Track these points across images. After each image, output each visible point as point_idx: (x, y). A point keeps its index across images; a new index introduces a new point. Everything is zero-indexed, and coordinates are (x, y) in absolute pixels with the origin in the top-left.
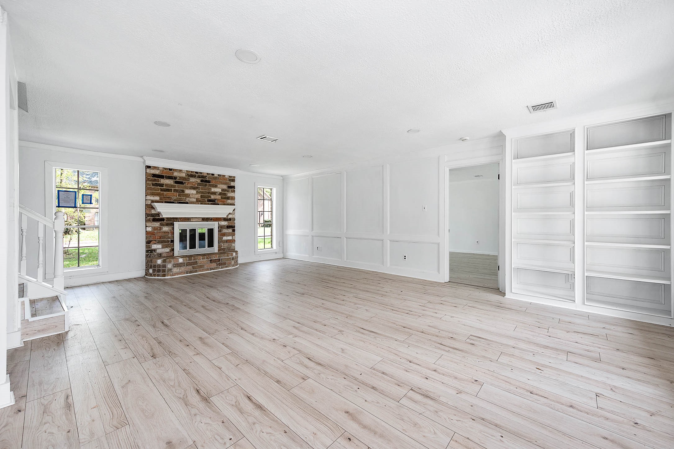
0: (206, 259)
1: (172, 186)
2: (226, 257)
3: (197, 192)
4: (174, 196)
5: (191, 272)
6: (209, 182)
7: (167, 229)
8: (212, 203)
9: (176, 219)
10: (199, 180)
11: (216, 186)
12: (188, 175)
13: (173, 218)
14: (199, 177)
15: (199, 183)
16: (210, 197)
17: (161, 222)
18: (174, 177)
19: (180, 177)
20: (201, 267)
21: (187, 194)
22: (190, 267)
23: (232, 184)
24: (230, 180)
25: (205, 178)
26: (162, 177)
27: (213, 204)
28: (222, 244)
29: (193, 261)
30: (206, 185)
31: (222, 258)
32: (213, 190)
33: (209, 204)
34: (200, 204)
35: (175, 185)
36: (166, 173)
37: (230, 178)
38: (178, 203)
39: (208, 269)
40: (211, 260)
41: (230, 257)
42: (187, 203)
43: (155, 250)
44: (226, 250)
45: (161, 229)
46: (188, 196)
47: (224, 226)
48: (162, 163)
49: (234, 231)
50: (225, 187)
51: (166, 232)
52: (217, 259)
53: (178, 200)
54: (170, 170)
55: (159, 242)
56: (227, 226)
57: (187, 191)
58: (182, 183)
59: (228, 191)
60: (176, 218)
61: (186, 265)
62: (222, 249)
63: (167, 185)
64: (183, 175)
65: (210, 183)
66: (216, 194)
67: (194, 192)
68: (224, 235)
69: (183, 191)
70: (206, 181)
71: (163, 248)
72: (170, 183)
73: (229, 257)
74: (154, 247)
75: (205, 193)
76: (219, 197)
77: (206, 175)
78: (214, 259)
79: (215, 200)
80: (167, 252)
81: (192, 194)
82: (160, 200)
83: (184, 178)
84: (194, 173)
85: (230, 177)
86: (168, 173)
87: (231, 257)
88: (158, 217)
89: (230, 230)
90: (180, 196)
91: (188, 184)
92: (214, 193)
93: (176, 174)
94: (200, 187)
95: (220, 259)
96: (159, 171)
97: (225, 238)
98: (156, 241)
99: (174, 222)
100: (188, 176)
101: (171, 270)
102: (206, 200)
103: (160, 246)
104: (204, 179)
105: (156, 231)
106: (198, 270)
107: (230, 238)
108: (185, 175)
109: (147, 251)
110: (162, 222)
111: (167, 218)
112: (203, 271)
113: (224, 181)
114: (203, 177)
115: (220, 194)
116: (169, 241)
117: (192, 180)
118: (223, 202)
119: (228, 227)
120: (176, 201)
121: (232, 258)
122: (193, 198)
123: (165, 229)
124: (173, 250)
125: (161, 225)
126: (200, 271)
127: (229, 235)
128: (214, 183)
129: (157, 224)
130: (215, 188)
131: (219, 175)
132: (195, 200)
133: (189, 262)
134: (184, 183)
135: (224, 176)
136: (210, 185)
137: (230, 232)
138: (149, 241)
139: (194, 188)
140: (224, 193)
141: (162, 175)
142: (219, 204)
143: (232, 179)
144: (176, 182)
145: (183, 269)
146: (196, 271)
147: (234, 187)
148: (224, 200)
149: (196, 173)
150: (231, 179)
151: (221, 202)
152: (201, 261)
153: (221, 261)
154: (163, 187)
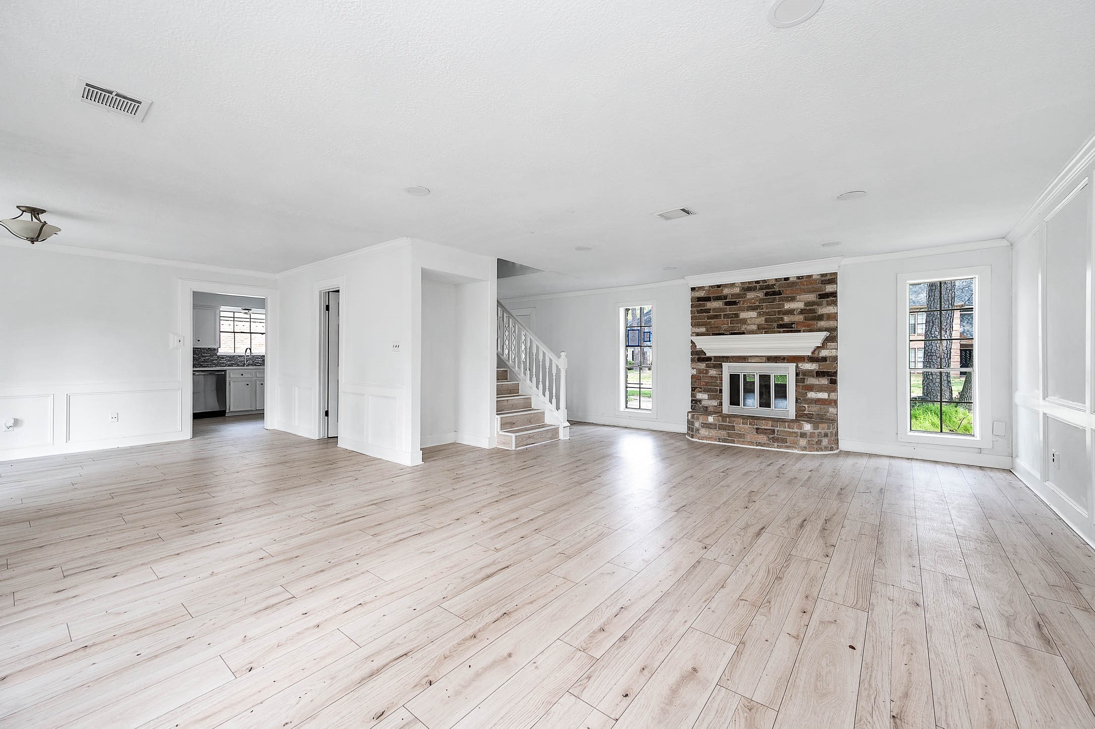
0: (749, 426)
1: (720, 310)
2: (786, 429)
3: (760, 315)
4: (725, 323)
5: (725, 440)
6: (779, 293)
7: (715, 372)
8: (785, 331)
9: (727, 359)
10: (761, 294)
11: (793, 299)
12: (743, 288)
13: (723, 357)
14: (761, 288)
15: (761, 299)
16: (782, 319)
17: (707, 362)
18: (724, 296)
19: (731, 295)
20: (741, 436)
21: (743, 320)
22: (723, 434)
23: (829, 288)
24: (822, 281)
25: (772, 289)
26: (707, 299)
27: (788, 332)
28: (806, 406)
29: (727, 424)
30: (774, 300)
31: (778, 428)
32: (788, 306)
33: (780, 332)
34: (764, 332)
35: (725, 308)
36: (713, 293)
37: (824, 278)
38: (730, 335)
39: (752, 443)
40: (757, 429)
41: (796, 430)
42: (743, 333)
43: (700, 401)
44: (814, 417)
45: (707, 372)
46: (744, 321)
47: (811, 371)
48: (708, 280)
49: (834, 382)
50: (812, 297)
51: (714, 377)
52: (769, 429)
53: (730, 329)
54: (719, 286)
55: (705, 391)
56: (817, 372)
57: (743, 315)
58: (734, 303)
59: (819, 304)
60: (727, 357)
61: (718, 428)
62: (806, 414)
63: (714, 310)
64: (737, 290)
65: (781, 295)
66: (793, 312)
67: (753, 314)
68: (811, 388)
69: (736, 316)
70: (774, 293)
71: (709, 399)
72: (718, 306)
73: (794, 431)
74: (700, 396)
75: (773, 314)
76: (800, 318)
77: (774, 282)
78: (763, 427)
79: (792, 324)
80: (715, 406)
81: (751, 318)
82: (706, 332)
83: (738, 296)
84: (753, 283)
85: (822, 275)
86: (716, 293)
87: (799, 431)
88: (703, 355)
89: (824, 381)
90: (733, 324)
91: (743, 304)
92: (791, 312)
93: (726, 291)
94: (763, 305)
95: (774, 430)
96: (705, 291)
97: (812, 395)
98: (701, 388)
99: (723, 363)
100: (744, 291)
101: (698, 430)
102: (775, 325)
103: (705, 396)
104: (769, 290)
105: (702, 375)
106: (735, 439)
107: (824, 395)
108: (739, 289)
109: (692, 401)
110: (709, 362)
111: (715, 357)
112: (743, 443)
113: (810, 286)
114: (768, 287)
115: (802, 312)
116: (717, 391)
117: (750, 295)
118: (808, 326)
119: (819, 374)
120: (727, 331)
121: (801, 433)
122: (752, 324)
123: (713, 372)
124: (721, 404)
125: (708, 366)
126: (739, 442)
127: (821, 389)
128: (788, 294)
129: (702, 366)
130: (791, 303)
131: (798, 278)
132: (754, 327)
133: (722, 425)
134: (738, 302)
135: (810, 276)
136: (781, 300)
137: (824, 385)
138: (694, 388)
139: (753, 309)
140: (810, 310)
141: (708, 297)
142: (799, 331)
143: (831, 279)
144: (727, 304)
145: (713, 433)
146: (733, 442)
147: (834, 294)
148: (811, 322)
149: (757, 282)
150: (826, 280)
151: (805, 326)
152: (740, 427)
153: (777, 434)
154: (710, 313)
